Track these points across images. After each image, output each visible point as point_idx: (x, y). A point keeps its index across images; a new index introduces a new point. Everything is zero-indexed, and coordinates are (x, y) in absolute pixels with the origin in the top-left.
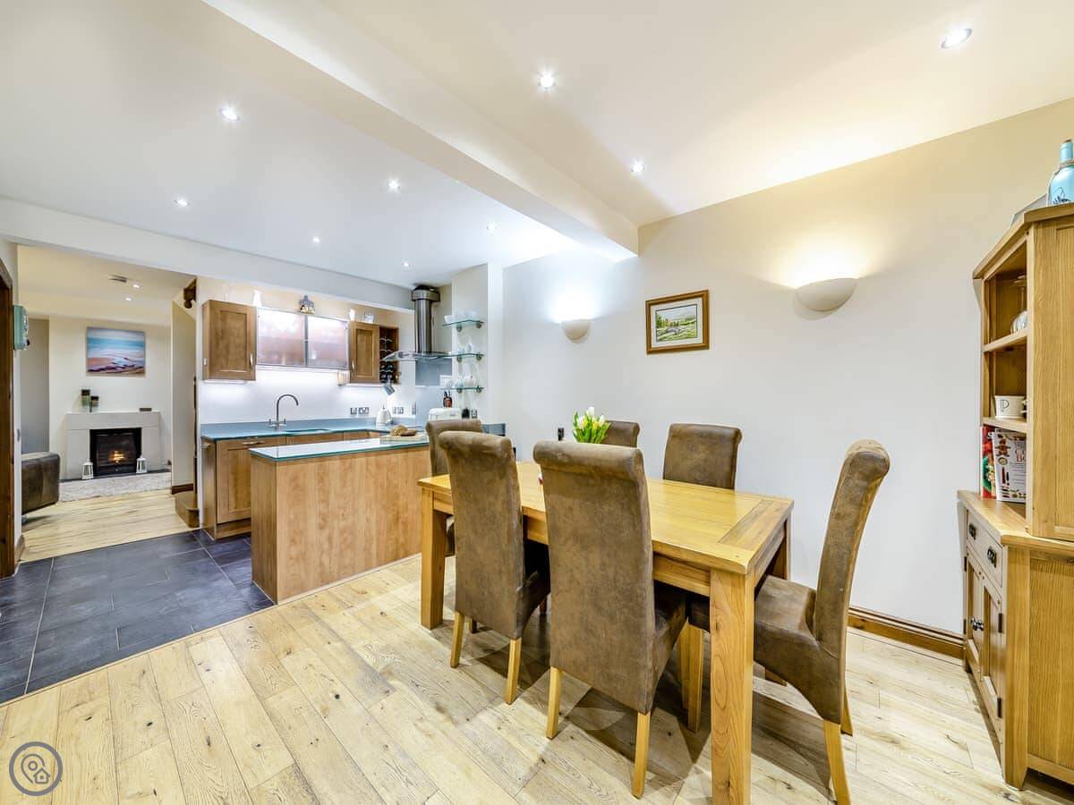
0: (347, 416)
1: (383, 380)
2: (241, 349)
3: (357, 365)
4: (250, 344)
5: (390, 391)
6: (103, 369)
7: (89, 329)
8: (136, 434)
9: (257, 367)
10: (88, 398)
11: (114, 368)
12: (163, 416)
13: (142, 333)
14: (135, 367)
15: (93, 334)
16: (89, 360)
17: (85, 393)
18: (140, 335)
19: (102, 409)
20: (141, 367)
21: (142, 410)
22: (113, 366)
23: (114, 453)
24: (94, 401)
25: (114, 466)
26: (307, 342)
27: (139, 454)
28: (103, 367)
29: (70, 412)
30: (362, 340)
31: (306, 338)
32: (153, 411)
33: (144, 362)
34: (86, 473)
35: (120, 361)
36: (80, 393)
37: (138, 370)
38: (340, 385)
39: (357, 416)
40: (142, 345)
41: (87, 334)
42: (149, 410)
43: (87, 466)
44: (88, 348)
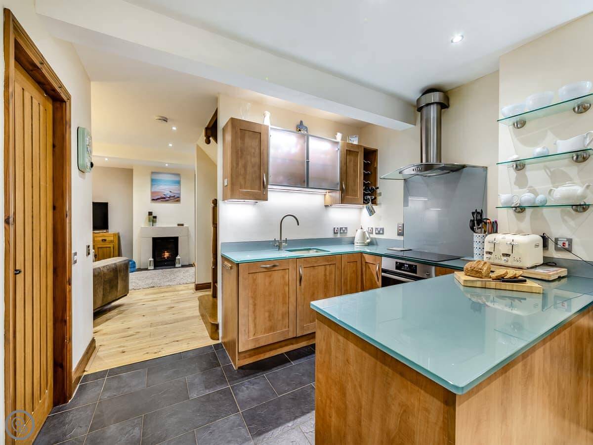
0: (331, 235)
1: (366, 201)
2: (256, 168)
3: (346, 185)
4: (264, 164)
5: (371, 212)
6: (158, 199)
7: (153, 173)
8: (175, 240)
9: (269, 187)
10: (152, 218)
11: (164, 198)
12: (189, 229)
13: (178, 175)
14: (176, 197)
15: (154, 176)
16: (153, 193)
17: (150, 214)
18: (177, 176)
19: (159, 224)
20: (178, 197)
21: (179, 225)
22: (164, 196)
23: (165, 253)
24: (154, 219)
25: (165, 261)
26: (308, 162)
27: (177, 254)
28: (159, 197)
29: (142, 226)
30: (350, 161)
31: (308, 158)
32: (185, 226)
33: (180, 194)
34: (150, 265)
35: (167, 193)
36: (148, 214)
37: (176, 199)
38: (326, 206)
39: (339, 236)
40: (179, 183)
41: (151, 177)
42: (182, 225)
43: (150, 261)
44: (152, 185)
